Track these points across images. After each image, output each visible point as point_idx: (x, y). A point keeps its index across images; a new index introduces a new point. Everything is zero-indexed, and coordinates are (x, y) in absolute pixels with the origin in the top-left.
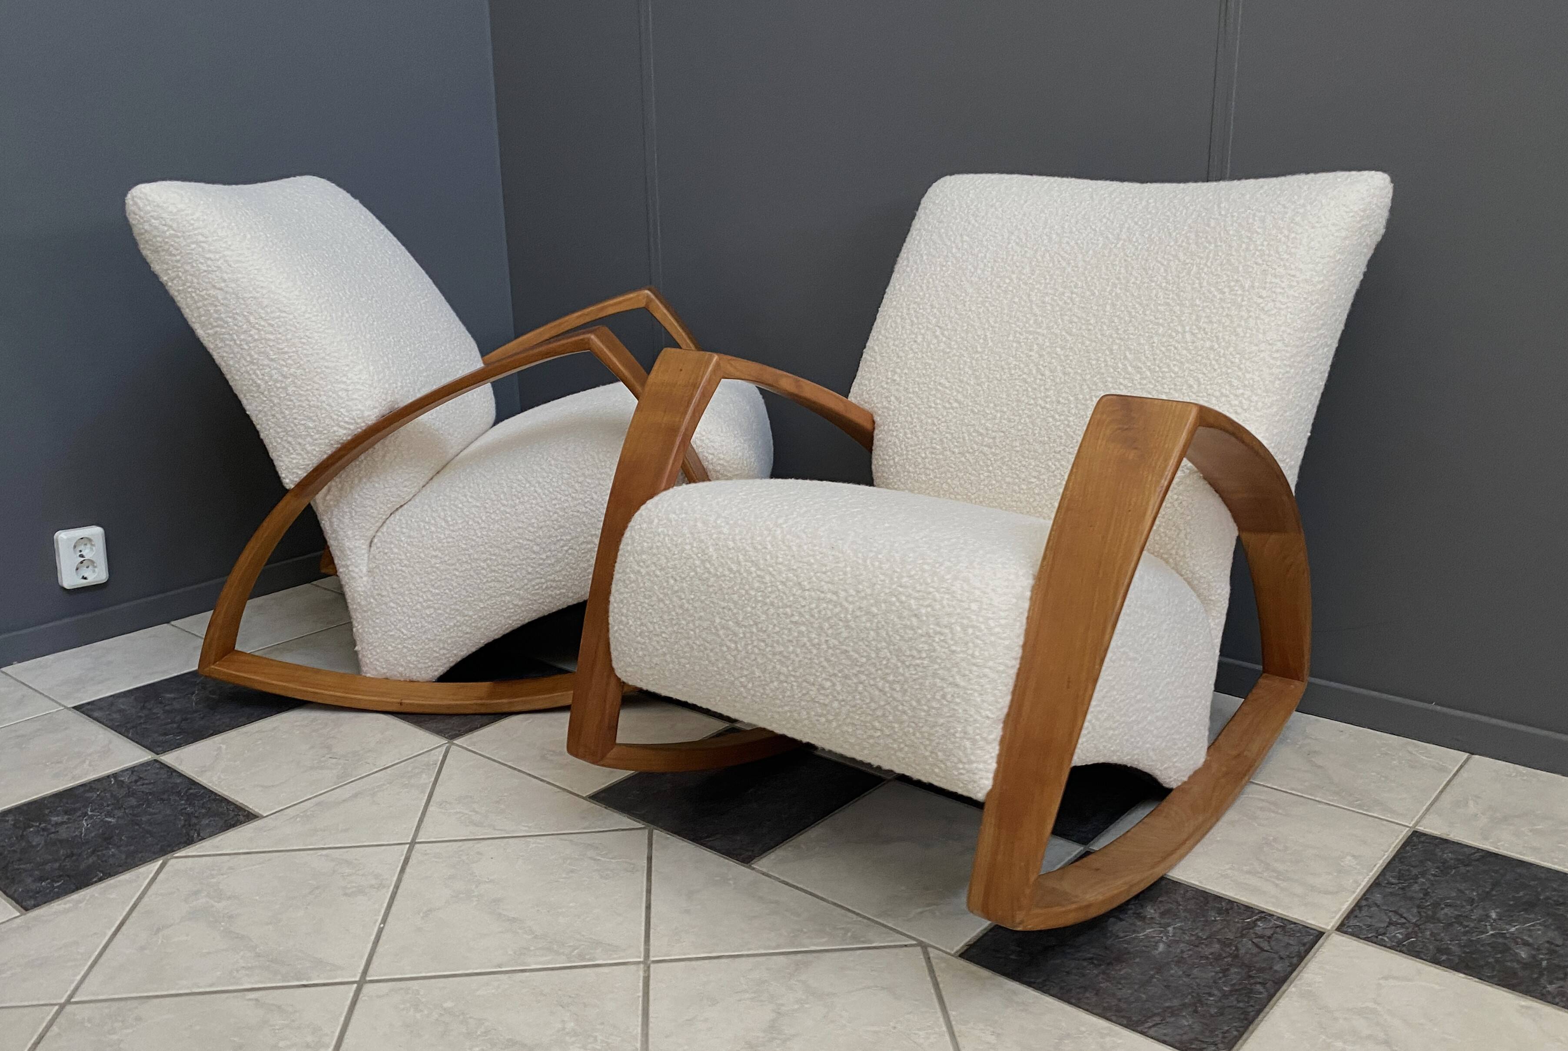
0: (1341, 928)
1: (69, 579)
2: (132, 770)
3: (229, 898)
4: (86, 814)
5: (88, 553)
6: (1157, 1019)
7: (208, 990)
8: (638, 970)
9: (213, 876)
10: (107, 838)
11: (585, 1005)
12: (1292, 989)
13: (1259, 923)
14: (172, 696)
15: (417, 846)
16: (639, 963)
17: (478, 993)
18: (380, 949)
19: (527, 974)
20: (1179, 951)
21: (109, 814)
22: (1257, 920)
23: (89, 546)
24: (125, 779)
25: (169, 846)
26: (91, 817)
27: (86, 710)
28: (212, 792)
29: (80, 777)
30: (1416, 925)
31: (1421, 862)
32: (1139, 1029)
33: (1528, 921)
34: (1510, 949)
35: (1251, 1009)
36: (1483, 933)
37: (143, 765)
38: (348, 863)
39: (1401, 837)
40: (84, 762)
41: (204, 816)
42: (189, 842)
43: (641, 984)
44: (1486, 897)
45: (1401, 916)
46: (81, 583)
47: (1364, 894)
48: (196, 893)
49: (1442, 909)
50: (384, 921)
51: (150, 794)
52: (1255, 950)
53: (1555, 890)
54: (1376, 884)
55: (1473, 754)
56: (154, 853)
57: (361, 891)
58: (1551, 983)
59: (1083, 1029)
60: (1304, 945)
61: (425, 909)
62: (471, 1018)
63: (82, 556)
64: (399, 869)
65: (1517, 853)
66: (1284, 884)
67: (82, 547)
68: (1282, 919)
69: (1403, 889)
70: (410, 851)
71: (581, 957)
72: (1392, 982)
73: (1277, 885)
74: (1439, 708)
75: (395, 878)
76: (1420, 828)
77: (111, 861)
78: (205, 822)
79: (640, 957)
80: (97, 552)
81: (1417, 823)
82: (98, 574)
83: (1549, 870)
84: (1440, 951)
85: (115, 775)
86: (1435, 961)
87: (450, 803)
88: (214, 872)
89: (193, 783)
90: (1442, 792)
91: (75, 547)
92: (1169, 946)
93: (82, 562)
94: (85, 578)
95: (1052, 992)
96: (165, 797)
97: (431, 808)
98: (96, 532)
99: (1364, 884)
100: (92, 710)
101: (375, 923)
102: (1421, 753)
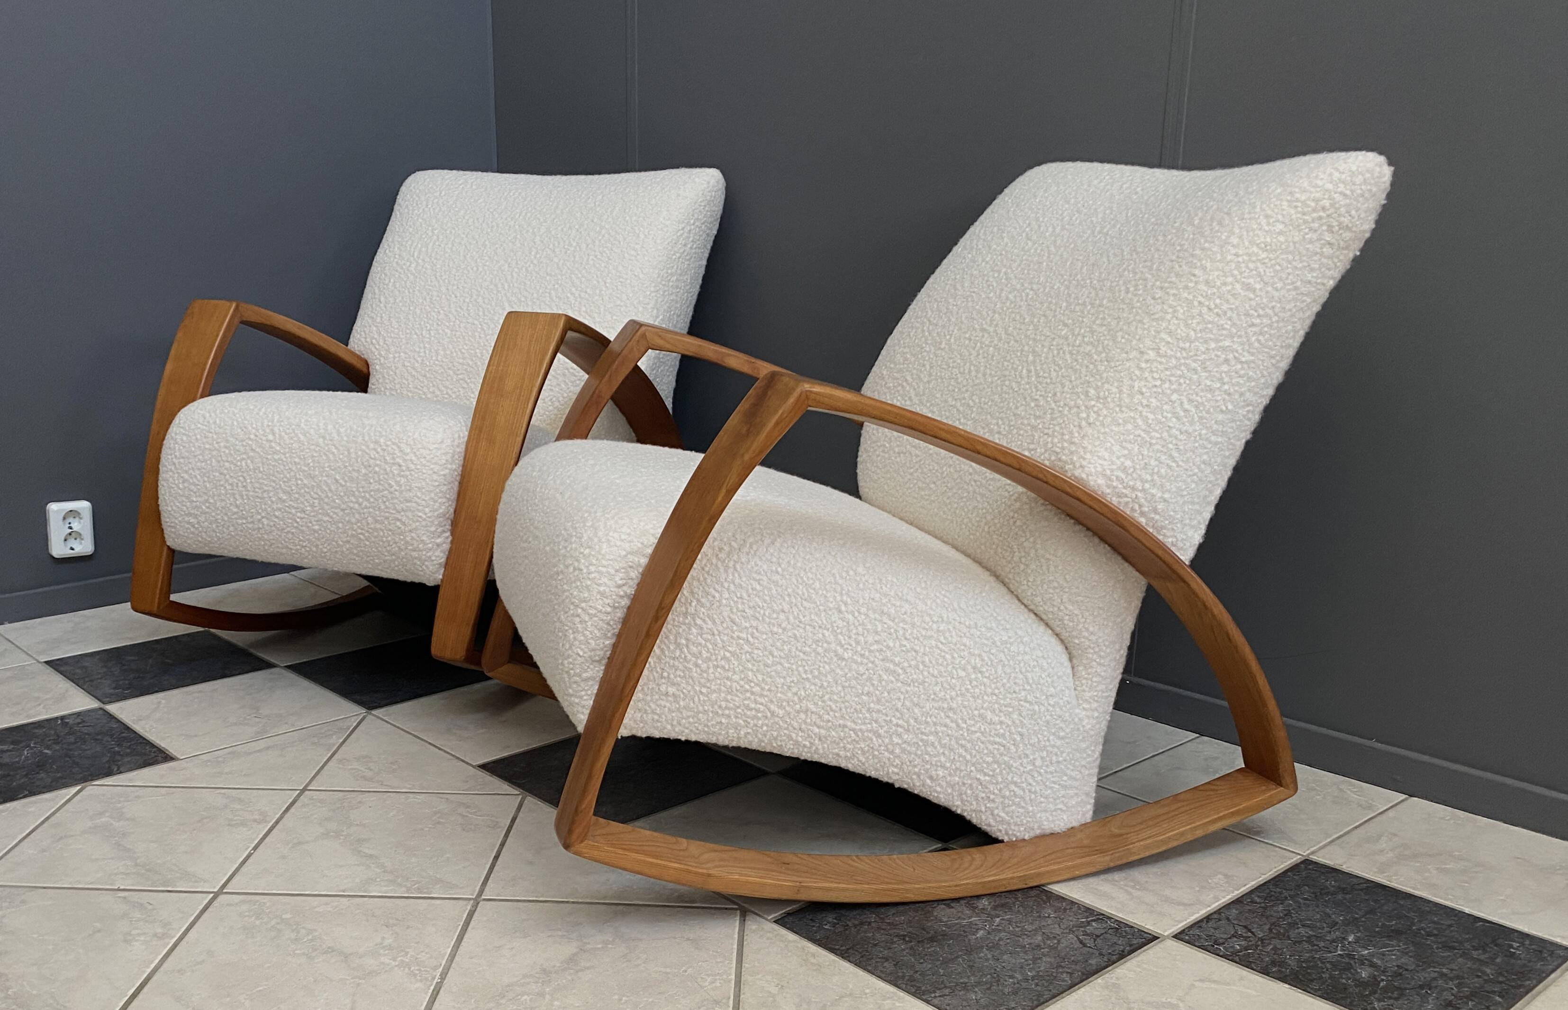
0: (1178, 936)
1: (58, 549)
2: (79, 714)
3: (128, 819)
4: (29, 746)
5: (76, 526)
6: (947, 991)
7: (86, 886)
8: (467, 905)
9: (120, 802)
10: (41, 765)
11: (408, 927)
12: (1099, 980)
13: (1094, 924)
14: (133, 658)
15: (307, 792)
16: (470, 899)
17: (316, 910)
18: (244, 869)
19: (366, 899)
20: (997, 938)
21: (48, 748)
22: (1092, 921)
23: (77, 519)
24: (70, 721)
25: (90, 775)
26: (32, 748)
27: (56, 664)
28: (141, 737)
29: (34, 716)
30: (1262, 940)
31: (1298, 886)
32: (924, 997)
33: (1387, 946)
34: (1352, 967)
35: (1046, 993)
36: (1330, 952)
37: (89, 711)
38: (240, 800)
39: (1286, 864)
40: (40, 705)
41: (127, 755)
42: (109, 774)
43: (465, 916)
44: (1353, 923)
45: (1250, 931)
46: (68, 553)
47: (1220, 909)
48: (101, 814)
49: (1298, 928)
50: (255, 848)
51: (87, 734)
52: (1078, 945)
53: (1434, 922)
54: (1238, 901)
55: (1411, 796)
56: (76, 780)
57: (243, 824)
58: (1379, 1000)
59: (867, 991)
60: (1131, 945)
61: (295, 841)
62: (303, 928)
63: (70, 528)
64: (284, 809)
65: (1411, 887)
66: (1135, 893)
67: (71, 520)
68: (1119, 922)
69: (1265, 908)
70: (299, 796)
71: (419, 890)
72: (1206, 984)
73: (1129, 893)
74: (1379, 746)
75: (278, 816)
76: (1314, 858)
77: (38, 783)
78: (127, 759)
79: (472, 895)
80: (84, 525)
81: (1313, 853)
82: (84, 546)
83: (1436, 904)
84: (1274, 963)
85: (62, 718)
86: (1265, 972)
87: (348, 760)
88: (122, 799)
89: (128, 728)
90: (1356, 827)
91: (64, 518)
92: (989, 933)
93: (70, 534)
94: (72, 549)
95: (851, 959)
96: (99, 737)
97: (330, 764)
98: (83, 506)
99: (1223, 900)
100: (57, 665)
101: (246, 849)
102: (1353, 792)
